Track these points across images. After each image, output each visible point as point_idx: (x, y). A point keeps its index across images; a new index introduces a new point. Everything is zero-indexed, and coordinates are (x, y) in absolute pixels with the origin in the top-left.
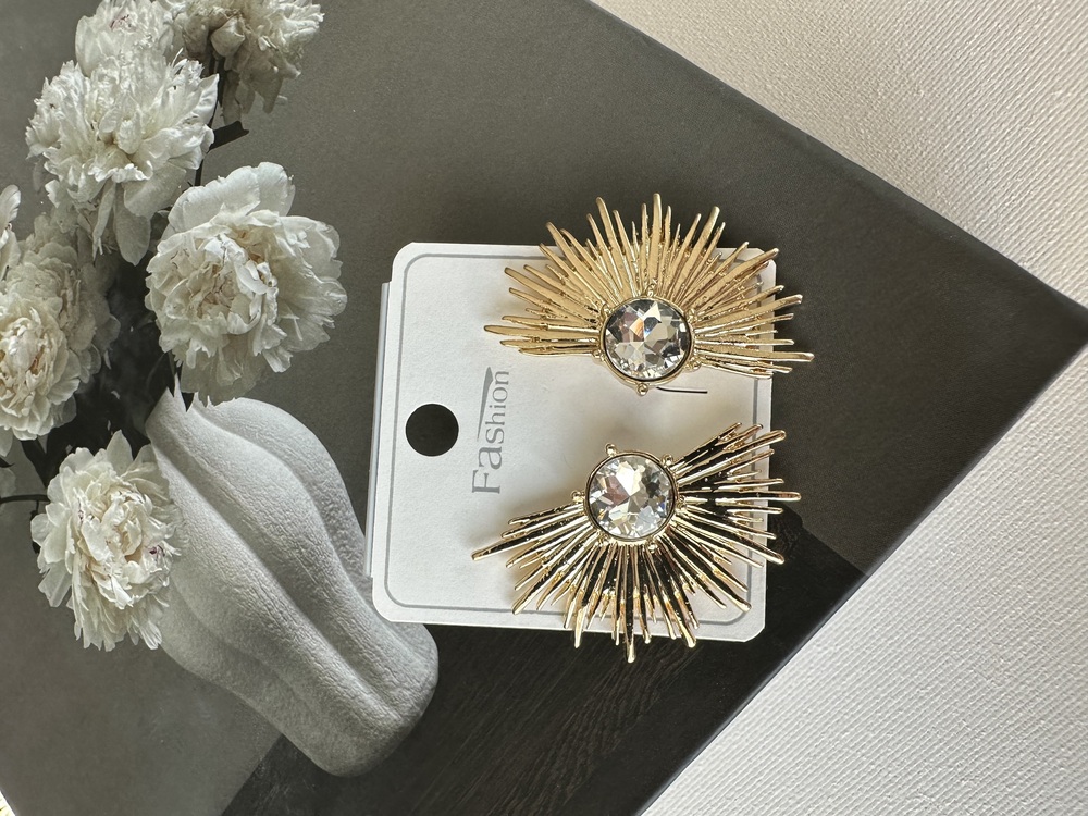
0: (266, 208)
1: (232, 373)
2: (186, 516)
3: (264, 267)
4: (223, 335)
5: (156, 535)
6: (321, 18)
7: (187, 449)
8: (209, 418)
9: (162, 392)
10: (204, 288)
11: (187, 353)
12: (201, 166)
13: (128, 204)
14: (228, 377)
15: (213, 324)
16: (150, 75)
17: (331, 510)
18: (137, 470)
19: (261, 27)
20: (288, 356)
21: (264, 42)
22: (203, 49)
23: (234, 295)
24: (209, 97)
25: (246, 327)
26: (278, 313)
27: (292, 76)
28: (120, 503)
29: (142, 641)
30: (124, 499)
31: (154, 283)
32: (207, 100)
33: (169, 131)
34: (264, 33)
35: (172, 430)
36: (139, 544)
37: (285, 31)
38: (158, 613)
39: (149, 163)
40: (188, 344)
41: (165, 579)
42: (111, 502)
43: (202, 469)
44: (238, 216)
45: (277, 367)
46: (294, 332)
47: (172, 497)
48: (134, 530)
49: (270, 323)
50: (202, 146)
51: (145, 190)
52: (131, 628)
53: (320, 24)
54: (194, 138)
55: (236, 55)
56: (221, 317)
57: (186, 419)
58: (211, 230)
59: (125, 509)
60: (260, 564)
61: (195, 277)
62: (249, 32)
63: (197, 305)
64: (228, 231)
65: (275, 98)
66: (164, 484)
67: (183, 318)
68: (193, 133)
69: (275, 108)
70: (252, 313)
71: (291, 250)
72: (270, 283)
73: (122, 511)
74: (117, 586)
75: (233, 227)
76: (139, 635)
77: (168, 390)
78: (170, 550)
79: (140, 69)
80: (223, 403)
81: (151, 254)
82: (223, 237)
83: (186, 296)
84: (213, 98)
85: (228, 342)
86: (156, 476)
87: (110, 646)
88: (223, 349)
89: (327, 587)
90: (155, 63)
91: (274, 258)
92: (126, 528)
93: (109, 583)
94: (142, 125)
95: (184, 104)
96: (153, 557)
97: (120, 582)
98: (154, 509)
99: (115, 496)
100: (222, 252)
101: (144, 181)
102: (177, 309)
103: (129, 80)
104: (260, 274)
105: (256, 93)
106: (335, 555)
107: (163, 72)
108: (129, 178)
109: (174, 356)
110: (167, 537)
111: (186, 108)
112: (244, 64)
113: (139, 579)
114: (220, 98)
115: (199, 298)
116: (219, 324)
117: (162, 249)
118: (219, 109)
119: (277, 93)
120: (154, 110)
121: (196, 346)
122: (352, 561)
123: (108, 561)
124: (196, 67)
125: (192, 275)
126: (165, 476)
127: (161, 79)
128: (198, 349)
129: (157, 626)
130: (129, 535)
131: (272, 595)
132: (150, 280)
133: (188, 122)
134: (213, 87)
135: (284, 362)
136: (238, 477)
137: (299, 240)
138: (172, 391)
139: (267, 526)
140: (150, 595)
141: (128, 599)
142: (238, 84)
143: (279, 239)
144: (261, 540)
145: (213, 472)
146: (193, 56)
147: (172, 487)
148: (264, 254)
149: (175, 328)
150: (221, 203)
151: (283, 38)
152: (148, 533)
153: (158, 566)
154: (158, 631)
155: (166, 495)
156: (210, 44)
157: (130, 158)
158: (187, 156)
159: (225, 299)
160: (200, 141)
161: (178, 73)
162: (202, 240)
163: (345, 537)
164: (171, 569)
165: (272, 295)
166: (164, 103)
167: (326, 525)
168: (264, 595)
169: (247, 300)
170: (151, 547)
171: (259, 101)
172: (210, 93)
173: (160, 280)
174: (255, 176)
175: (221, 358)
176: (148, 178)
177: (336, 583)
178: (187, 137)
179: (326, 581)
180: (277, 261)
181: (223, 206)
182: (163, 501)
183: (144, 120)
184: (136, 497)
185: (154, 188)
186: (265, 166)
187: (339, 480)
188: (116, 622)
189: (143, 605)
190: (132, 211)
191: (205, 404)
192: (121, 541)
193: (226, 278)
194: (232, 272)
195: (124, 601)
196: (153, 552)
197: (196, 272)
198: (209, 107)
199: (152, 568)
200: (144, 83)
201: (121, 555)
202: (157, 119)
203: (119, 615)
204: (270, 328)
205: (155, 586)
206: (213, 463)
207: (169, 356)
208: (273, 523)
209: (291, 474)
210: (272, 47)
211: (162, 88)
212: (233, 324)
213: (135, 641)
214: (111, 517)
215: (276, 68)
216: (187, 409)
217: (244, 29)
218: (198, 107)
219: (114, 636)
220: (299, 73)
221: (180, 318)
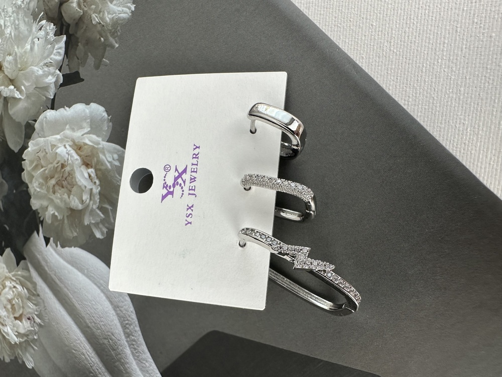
0: (94, 134)
1: (72, 232)
2: (46, 305)
3: (92, 172)
4: (67, 208)
5: (30, 310)
6: (133, 7)
7: (46, 269)
8: (59, 254)
9: (33, 232)
10: (56, 176)
11: (47, 213)
12: (55, 96)
13: (11, 112)
14: (71, 233)
15: (61, 199)
16: (23, 27)
17: (127, 324)
18: (19, 273)
19: (93, 7)
20: (105, 230)
21: (95, 19)
22: (56, 15)
23: (74, 185)
24: (59, 51)
25: (80, 207)
26: (99, 202)
27: (112, 47)
28: (10, 288)
29: (24, 362)
30: (12, 286)
31: (27, 165)
32: (59, 52)
33: (35, 68)
34: (94, 12)
35: (38, 256)
36: (21, 312)
37: (109, 13)
38: (32, 351)
39: (23, 88)
40: (47, 207)
41: (35, 335)
42: (6, 286)
43: (55, 282)
44: (77, 134)
45: (98, 235)
46: (109, 216)
47: (38, 292)
48: (18, 304)
49: (95, 207)
50: (56, 83)
51: (21, 105)
52: (18, 355)
53: (132, 12)
54: (50, 77)
55: (77, 24)
56: (66, 196)
57: (46, 251)
58: (61, 141)
59: (13, 292)
60: (86, 342)
61: (51, 168)
62: (86, 9)
63: (52, 185)
64: (71, 143)
65: (101, 61)
66: (35, 284)
67: (44, 191)
68: (50, 74)
69: (100, 68)
70: (84, 198)
71: (108, 165)
72: (95, 183)
73: (11, 293)
74: (10, 331)
75: (73, 141)
76: (22, 359)
77: (35, 233)
78: (38, 320)
79: (17, 22)
80: (67, 249)
81: (24, 147)
82: (67, 146)
83: (46, 179)
84: (62, 51)
85: (70, 213)
86: (29, 279)
87: (7, 360)
88: (67, 216)
89: (123, 364)
90: (26, 20)
91: (98, 167)
92: (14, 302)
93: (6, 328)
94: (18, 61)
95: (44, 52)
96: (29, 322)
97: (12, 330)
98: (29, 297)
99: (8, 283)
100: (67, 156)
101: (20, 98)
102: (41, 185)
103: (10, 28)
104: (90, 176)
105: (89, 54)
106: (128, 348)
107: (31, 27)
108: (11, 95)
109: (39, 213)
110: (36, 313)
111: (45, 55)
112: (82, 31)
113: (22, 331)
114: (66, 53)
115: (53, 182)
116: (65, 201)
117: (32, 146)
118: (66, 61)
119: (103, 58)
120: (25, 52)
121: (51, 211)
122: (137, 354)
123: (5, 317)
124: (51, 28)
125: (50, 166)
126: (34, 280)
127: (30, 31)
128: (52, 212)
129: (32, 357)
130: (16, 306)
131: (93, 359)
132: (24, 164)
133: (46, 65)
134: (62, 44)
135: (102, 233)
136: (75, 292)
137: (113, 159)
138: (38, 233)
139: (91, 323)
140: (27, 341)
141: (16, 339)
142: (78, 46)
143: (101, 156)
144: (87, 329)
145: (61, 285)
146: (50, 19)
147: (38, 287)
148: (92, 163)
149: (40, 197)
150: (66, 125)
151: (108, 18)
152: (26, 308)
153: (32, 327)
154: (32, 360)
155: (35, 290)
156: (60, 13)
157: (12, 81)
158: (46, 88)
159: (69, 186)
160: (54, 80)
161: (40, 29)
162: (55, 146)
163: (134, 341)
164: (39, 331)
165: (96, 190)
166: (32, 49)
167: (124, 331)
168: (89, 358)
169: (81, 190)
170: (28, 316)
171: (91, 60)
172: (60, 48)
173: (30, 165)
174: (87, 111)
175: (66, 221)
176: (22, 98)
177: (128, 363)
178: (46, 75)
179: (123, 361)
180: (100, 170)
181: (68, 127)
182: (33, 293)
183: (20, 58)
184: (19, 288)
185: (26, 104)
186: (94, 105)
187: (132, 309)
188: (10, 349)
189: (24, 345)
190: (14, 118)
191: (57, 246)
192: (12, 308)
193: (69, 173)
194: (73, 170)
195: (14, 340)
196: (29, 319)
197: (52, 165)
198: (60, 58)
199: (29, 327)
200: (19, 32)
201: (12, 316)
202: (27, 59)
203: (12, 347)
204: (95, 210)
205: (30, 337)
206: (60, 279)
207: (35, 213)
208: (94, 322)
209: (104, 298)
210: (100, 23)
211: (30, 38)
212: (73, 202)
213: (20, 362)
214: (6, 294)
215: (102, 39)
216: (47, 245)
217: (83, 6)
218: (52, 56)
219: (9, 356)
220: (117, 45)
221: (42, 191)
